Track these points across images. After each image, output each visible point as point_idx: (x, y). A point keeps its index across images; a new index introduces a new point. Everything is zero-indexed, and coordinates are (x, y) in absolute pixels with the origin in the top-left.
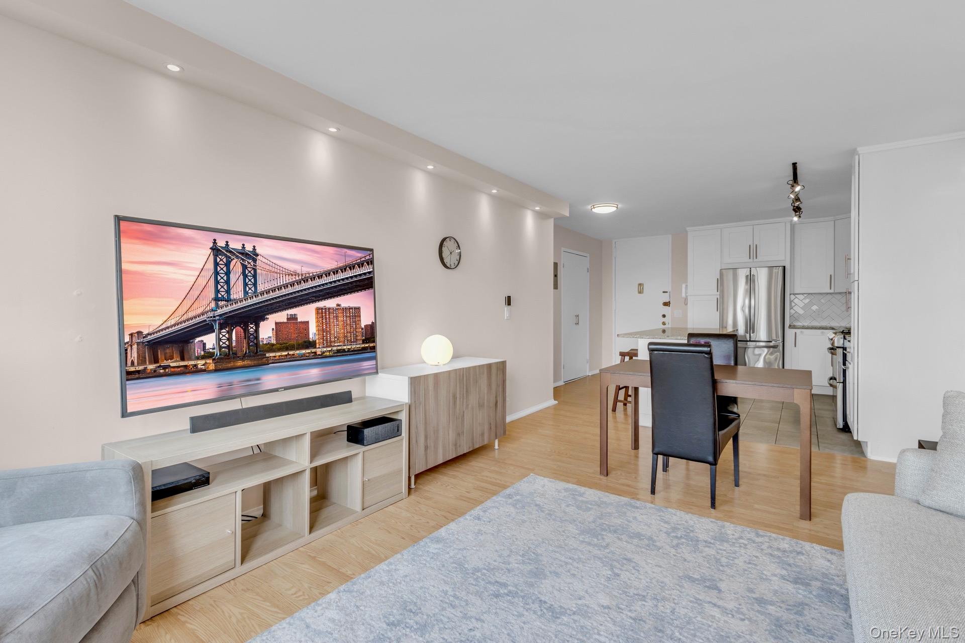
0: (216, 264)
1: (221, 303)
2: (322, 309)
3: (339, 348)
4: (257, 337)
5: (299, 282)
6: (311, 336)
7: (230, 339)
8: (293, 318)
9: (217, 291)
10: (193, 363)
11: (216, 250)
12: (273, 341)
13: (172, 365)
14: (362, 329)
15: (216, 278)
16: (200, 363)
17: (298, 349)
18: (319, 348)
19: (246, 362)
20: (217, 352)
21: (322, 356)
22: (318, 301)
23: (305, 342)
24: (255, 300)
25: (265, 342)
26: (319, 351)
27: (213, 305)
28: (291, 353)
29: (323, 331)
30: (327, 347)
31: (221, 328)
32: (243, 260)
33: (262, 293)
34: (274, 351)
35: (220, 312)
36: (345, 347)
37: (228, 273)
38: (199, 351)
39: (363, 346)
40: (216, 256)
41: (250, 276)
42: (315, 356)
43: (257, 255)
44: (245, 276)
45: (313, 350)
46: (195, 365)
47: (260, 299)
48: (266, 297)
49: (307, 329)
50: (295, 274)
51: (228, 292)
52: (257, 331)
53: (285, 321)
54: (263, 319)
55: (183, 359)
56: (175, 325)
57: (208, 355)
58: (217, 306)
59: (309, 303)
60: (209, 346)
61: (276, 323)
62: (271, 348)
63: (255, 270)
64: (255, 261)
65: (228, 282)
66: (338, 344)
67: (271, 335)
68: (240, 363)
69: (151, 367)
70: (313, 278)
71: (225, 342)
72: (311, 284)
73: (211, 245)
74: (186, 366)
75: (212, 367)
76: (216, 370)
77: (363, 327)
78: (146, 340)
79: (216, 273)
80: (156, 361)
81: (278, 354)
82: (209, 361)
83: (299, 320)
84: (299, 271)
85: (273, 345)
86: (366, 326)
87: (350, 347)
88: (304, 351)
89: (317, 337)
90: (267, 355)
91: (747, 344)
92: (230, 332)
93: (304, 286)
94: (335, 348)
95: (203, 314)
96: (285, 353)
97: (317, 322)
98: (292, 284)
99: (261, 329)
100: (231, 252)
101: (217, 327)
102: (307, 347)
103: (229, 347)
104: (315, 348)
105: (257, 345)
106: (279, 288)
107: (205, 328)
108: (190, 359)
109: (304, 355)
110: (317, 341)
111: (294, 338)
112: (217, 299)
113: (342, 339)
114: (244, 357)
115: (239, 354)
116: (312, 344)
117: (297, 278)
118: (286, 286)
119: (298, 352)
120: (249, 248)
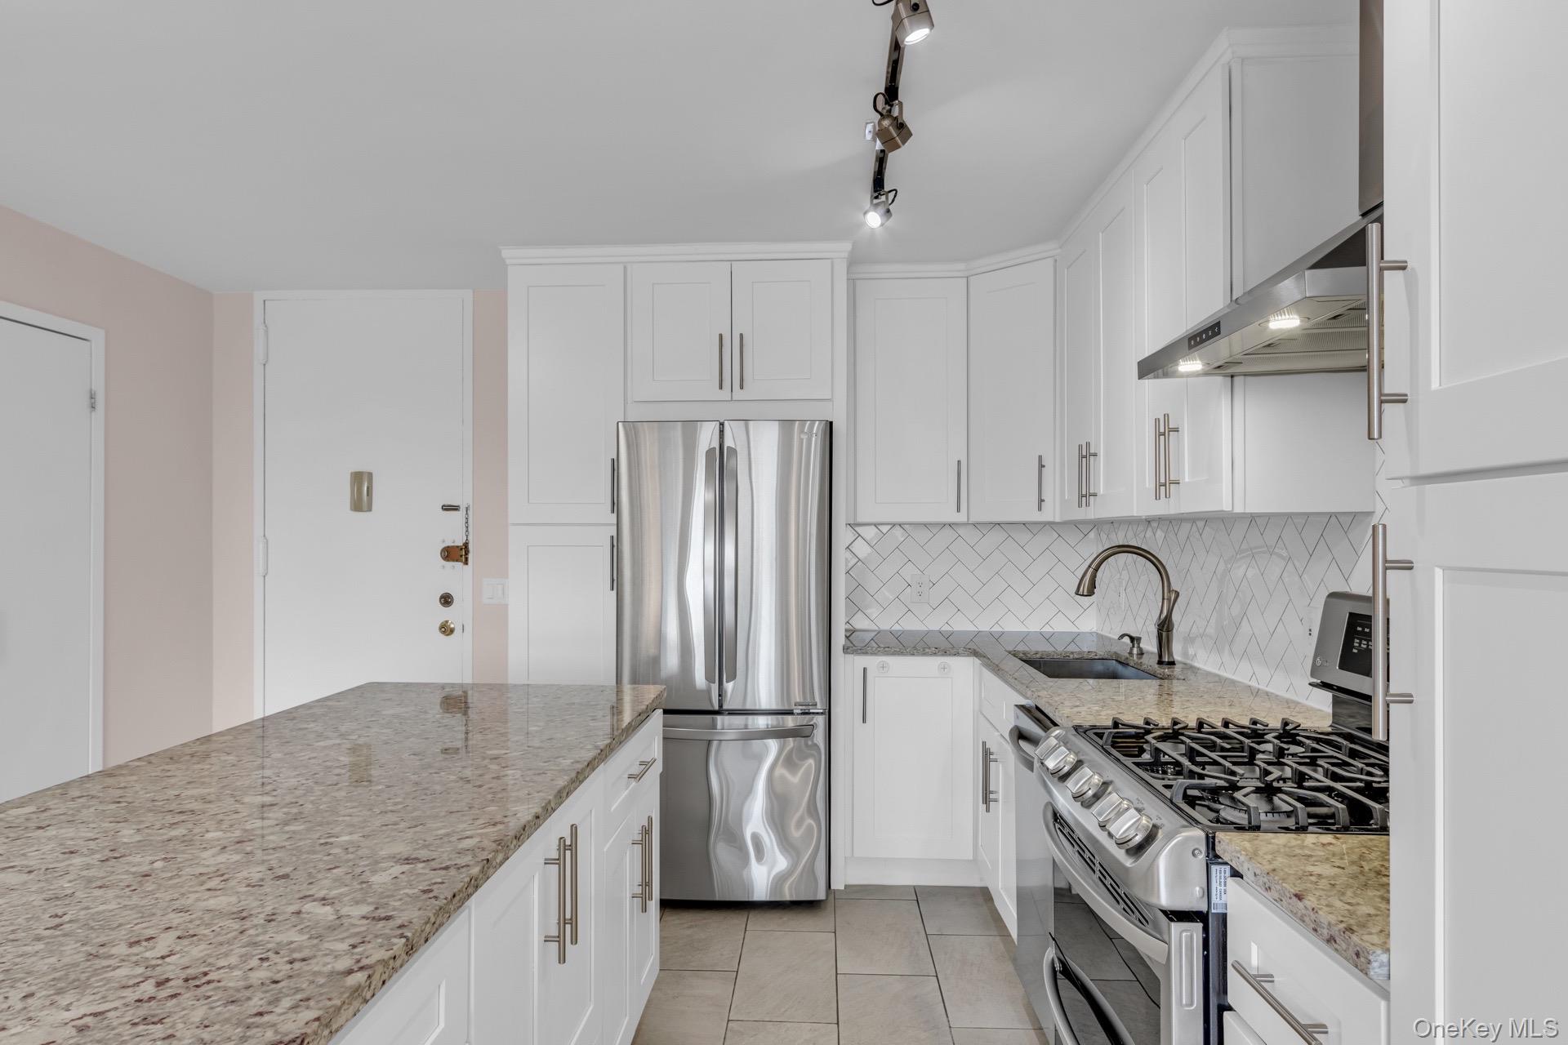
91: (714, 727)
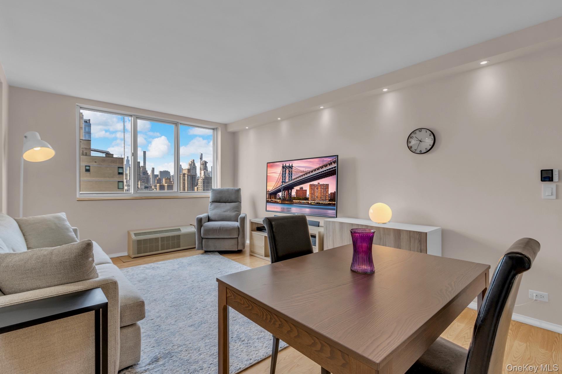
0: (283, 171)
1: (283, 183)
2: (312, 185)
3: (318, 202)
4: (291, 194)
5: (304, 175)
6: (307, 196)
7: (284, 194)
8: (302, 188)
9: (283, 180)
10: (276, 200)
11: (283, 167)
12: (295, 196)
13: (273, 200)
14: (329, 194)
15: (283, 175)
16: (278, 200)
17: (303, 200)
18: (310, 201)
19: (288, 202)
20: (281, 198)
21: (311, 204)
22: (311, 182)
23: (305, 198)
24: (291, 182)
25: (293, 196)
26: (310, 202)
27: (281, 184)
28: (300, 201)
29: (312, 194)
30: (313, 201)
31: (283, 191)
32: (289, 169)
33: (293, 180)
34: (295, 200)
35: (283, 186)
36: (320, 202)
37: (285, 174)
38: (278, 197)
39: (329, 202)
40: (283, 169)
41: (291, 174)
42: (308, 204)
43: (293, 167)
44: (289, 174)
45: (308, 201)
46: (277, 201)
47: (293, 181)
48: (295, 181)
49: (306, 193)
50: (304, 172)
51: (285, 180)
52: (291, 192)
53: (299, 189)
54: (293, 188)
55: (275, 199)
56: (274, 189)
57: (280, 199)
58: (282, 184)
59: (307, 183)
60: (280, 196)
61: (297, 190)
62: (295, 199)
63: (292, 172)
64: (292, 169)
65: (285, 177)
66: (318, 200)
67: (295, 194)
68: (286, 202)
69: (270, 200)
70: (309, 173)
71: (283, 195)
72: (308, 175)
73: (282, 166)
74: (275, 201)
75: (280, 202)
76: (281, 203)
77: (330, 193)
78: (269, 193)
79: (283, 174)
80: (271, 199)
81: (296, 201)
82: (280, 200)
83: (303, 189)
84: (305, 171)
85: (295, 198)
86: (331, 193)
87: (322, 202)
88: (304, 201)
89: (309, 196)
90: (294, 201)
92: (285, 192)
93: (306, 176)
94: (316, 202)
95: (279, 186)
96: (298, 201)
97: (310, 190)
98: (302, 176)
99: (292, 192)
100: (286, 167)
101: (282, 190)
102: (306, 200)
103: (284, 197)
104: (308, 200)
105: (291, 197)
106: (298, 177)
107: (279, 191)
108: (276, 199)
109: (304, 203)
110: (309, 198)
111: (301, 196)
112: (282, 182)
113: (319, 198)
114: (287, 201)
115: (286, 199)
116: (307, 199)
117: (304, 173)
118: (300, 177)
119: (302, 201)
120: (291, 165)
